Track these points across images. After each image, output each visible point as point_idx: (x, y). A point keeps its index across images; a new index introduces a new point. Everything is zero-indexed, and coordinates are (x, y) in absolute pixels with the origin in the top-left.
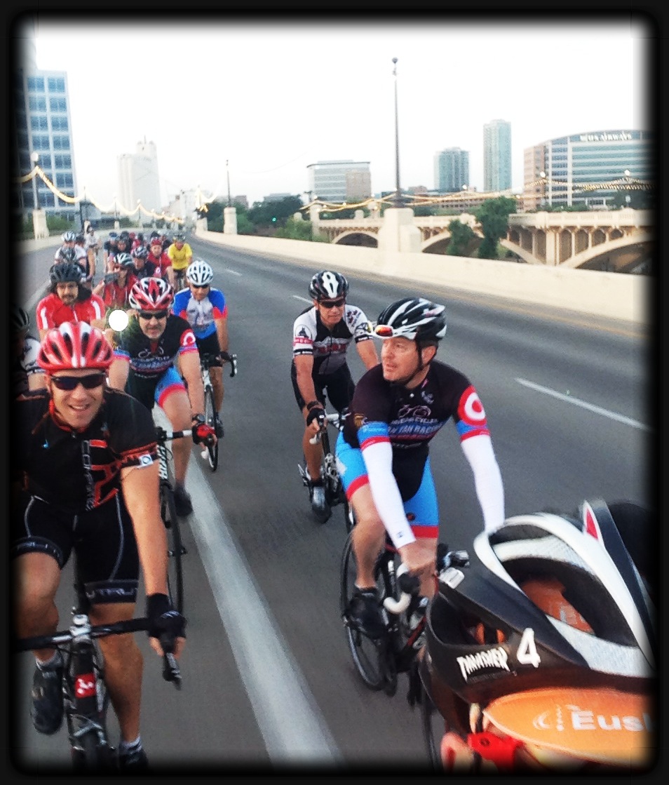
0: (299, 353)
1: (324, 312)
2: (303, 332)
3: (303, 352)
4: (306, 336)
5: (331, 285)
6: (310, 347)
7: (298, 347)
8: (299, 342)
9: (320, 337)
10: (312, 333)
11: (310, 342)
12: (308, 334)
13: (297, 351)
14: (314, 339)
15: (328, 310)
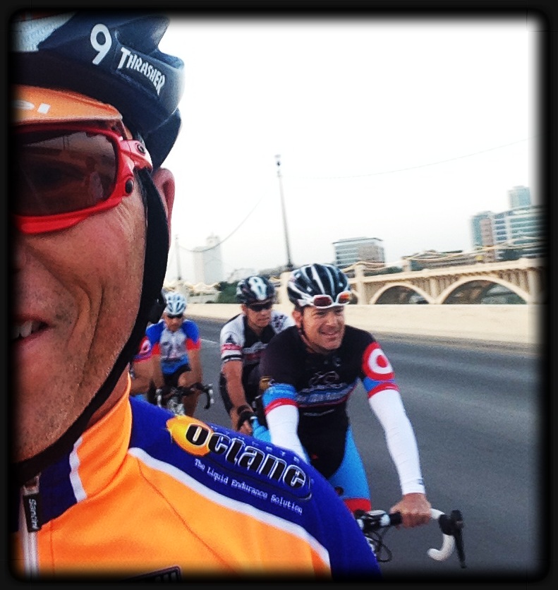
0: (227, 360)
1: (253, 316)
2: (230, 339)
3: (232, 359)
4: (234, 344)
5: (259, 288)
6: (238, 353)
7: (226, 353)
8: (226, 349)
9: (248, 343)
10: (239, 339)
11: (238, 348)
12: (235, 339)
13: (226, 358)
14: (242, 345)
15: (256, 314)
